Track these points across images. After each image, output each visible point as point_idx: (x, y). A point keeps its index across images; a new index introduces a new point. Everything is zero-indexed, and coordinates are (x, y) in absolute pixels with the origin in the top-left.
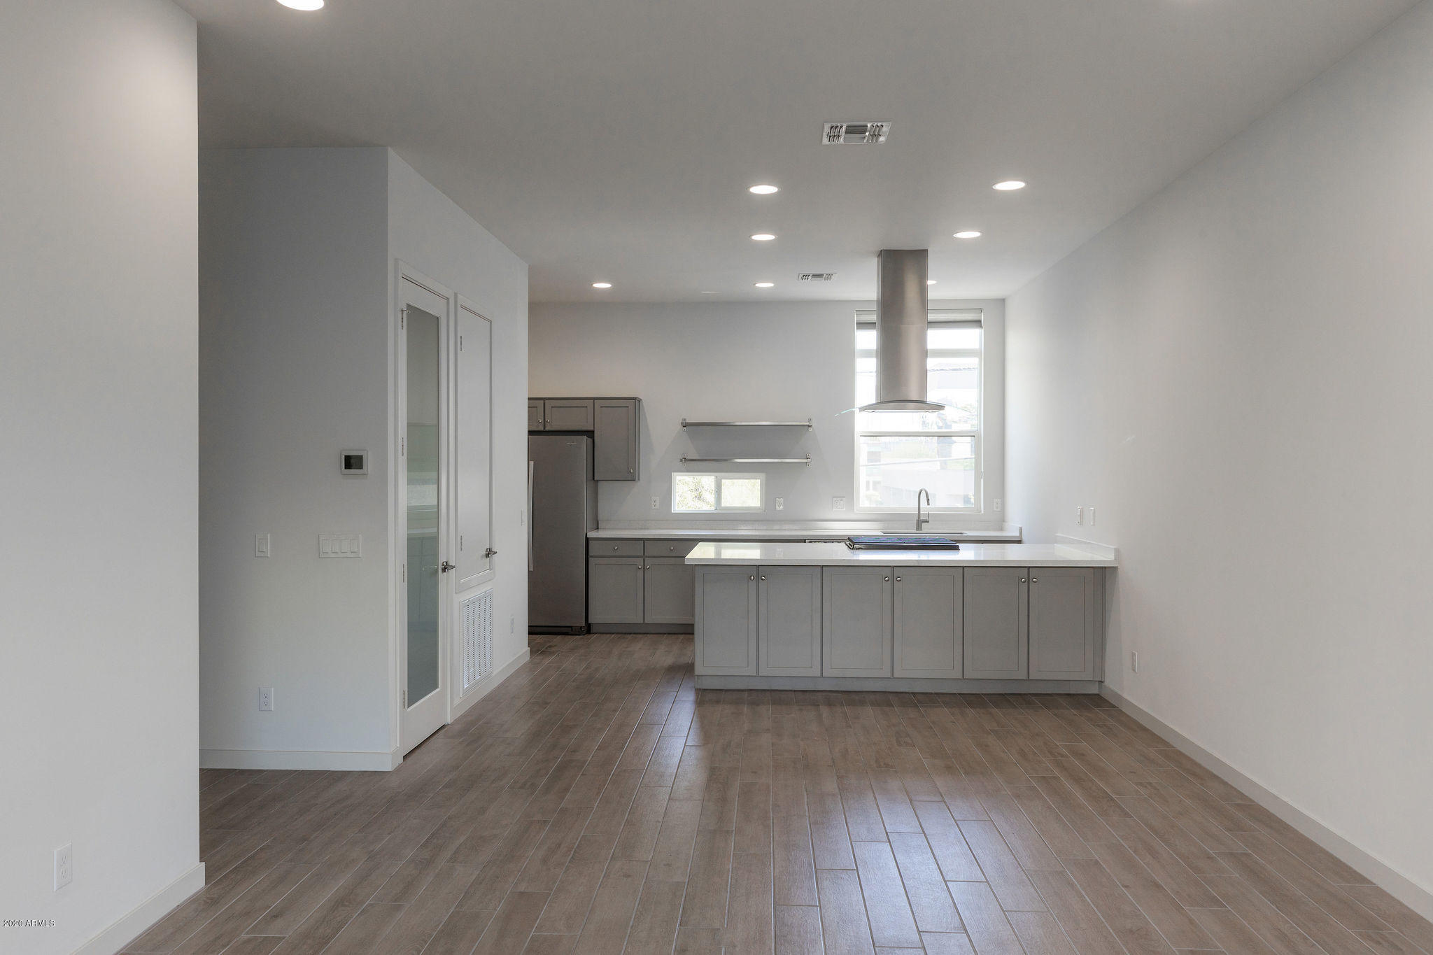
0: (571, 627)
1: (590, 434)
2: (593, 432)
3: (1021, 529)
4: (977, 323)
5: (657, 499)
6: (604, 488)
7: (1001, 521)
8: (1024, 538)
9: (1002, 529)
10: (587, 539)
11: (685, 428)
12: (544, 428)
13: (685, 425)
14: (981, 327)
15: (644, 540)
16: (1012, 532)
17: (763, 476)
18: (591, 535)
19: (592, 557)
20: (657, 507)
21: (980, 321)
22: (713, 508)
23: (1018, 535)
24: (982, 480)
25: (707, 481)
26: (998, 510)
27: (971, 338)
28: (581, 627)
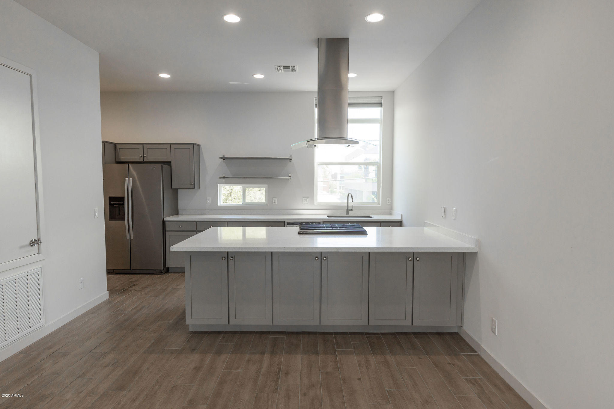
0: (156, 270)
1: (169, 163)
2: (170, 162)
3: (402, 215)
4: (380, 104)
5: (210, 198)
6: (181, 194)
7: (390, 211)
8: (404, 222)
9: (391, 214)
10: (164, 222)
11: (224, 160)
12: (143, 160)
13: (224, 158)
14: (381, 106)
15: (196, 222)
16: (396, 217)
17: (267, 185)
18: (166, 219)
19: (167, 231)
20: (210, 203)
21: (381, 103)
22: (241, 203)
23: (400, 218)
24: (381, 188)
25: (237, 189)
26: (389, 204)
27: (376, 113)
28: (161, 270)
